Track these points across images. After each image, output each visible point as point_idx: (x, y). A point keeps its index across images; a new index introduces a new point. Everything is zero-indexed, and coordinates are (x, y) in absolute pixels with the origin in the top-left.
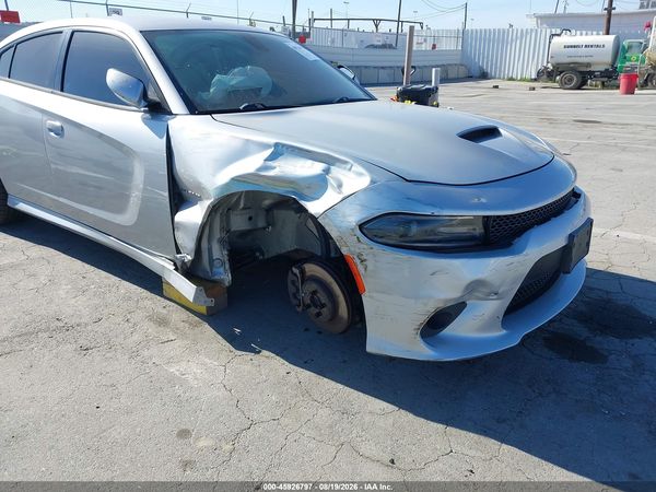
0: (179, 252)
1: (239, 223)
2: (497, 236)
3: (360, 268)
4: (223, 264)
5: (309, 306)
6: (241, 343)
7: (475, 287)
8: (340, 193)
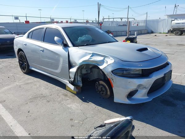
0: (70, 78)
1: (84, 72)
2: (145, 74)
3: (112, 81)
4: (80, 81)
5: (100, 91)
6: (84, 100)
7: (139, 86)
8: (107, 64)
